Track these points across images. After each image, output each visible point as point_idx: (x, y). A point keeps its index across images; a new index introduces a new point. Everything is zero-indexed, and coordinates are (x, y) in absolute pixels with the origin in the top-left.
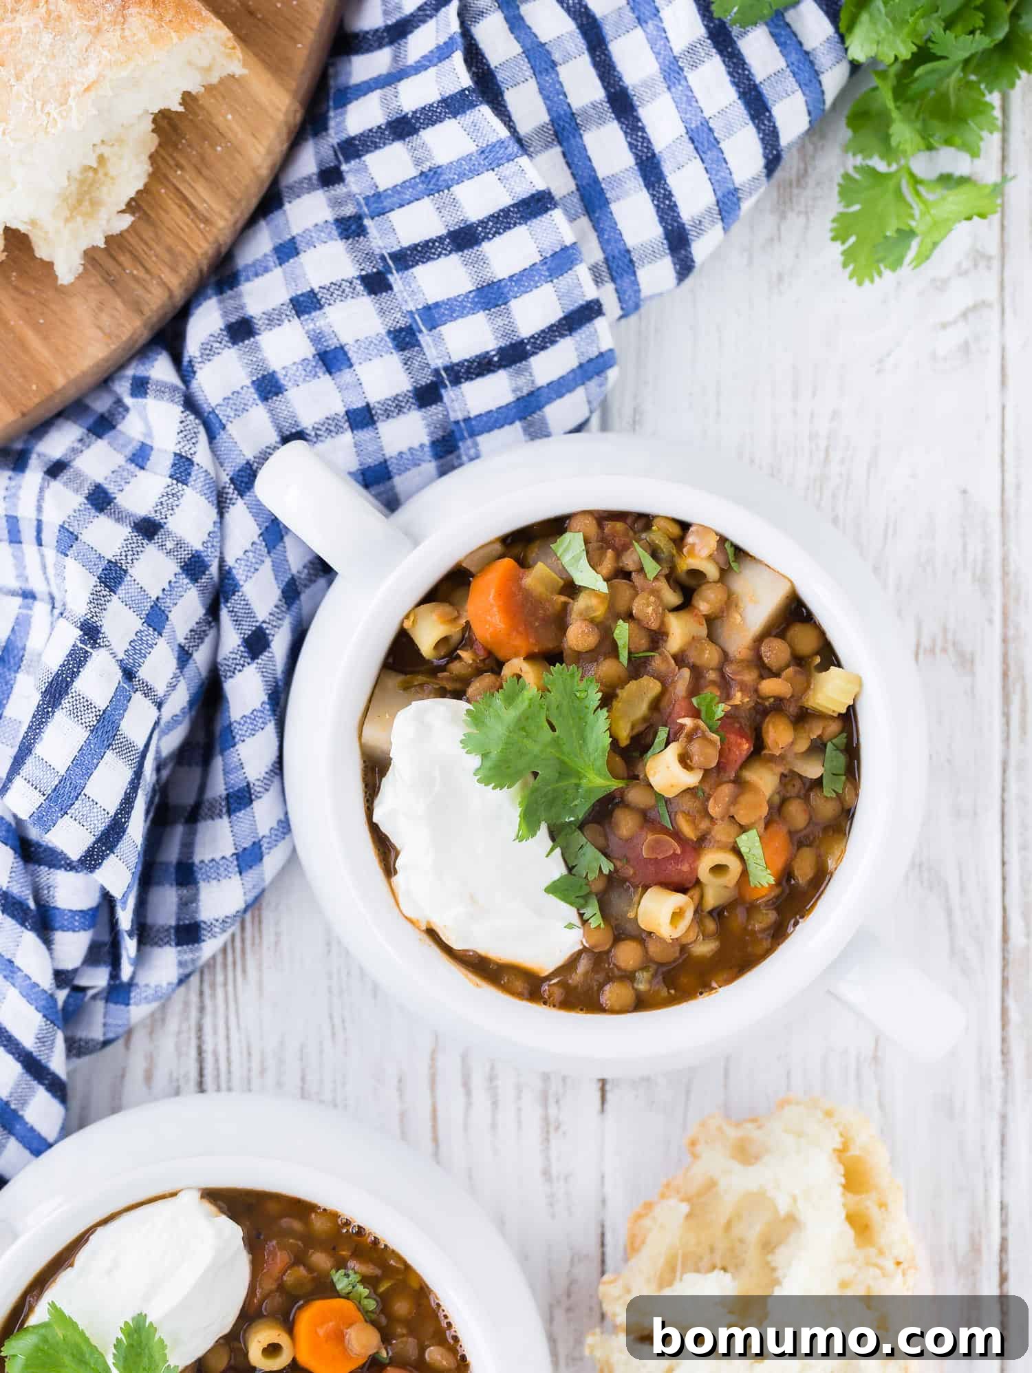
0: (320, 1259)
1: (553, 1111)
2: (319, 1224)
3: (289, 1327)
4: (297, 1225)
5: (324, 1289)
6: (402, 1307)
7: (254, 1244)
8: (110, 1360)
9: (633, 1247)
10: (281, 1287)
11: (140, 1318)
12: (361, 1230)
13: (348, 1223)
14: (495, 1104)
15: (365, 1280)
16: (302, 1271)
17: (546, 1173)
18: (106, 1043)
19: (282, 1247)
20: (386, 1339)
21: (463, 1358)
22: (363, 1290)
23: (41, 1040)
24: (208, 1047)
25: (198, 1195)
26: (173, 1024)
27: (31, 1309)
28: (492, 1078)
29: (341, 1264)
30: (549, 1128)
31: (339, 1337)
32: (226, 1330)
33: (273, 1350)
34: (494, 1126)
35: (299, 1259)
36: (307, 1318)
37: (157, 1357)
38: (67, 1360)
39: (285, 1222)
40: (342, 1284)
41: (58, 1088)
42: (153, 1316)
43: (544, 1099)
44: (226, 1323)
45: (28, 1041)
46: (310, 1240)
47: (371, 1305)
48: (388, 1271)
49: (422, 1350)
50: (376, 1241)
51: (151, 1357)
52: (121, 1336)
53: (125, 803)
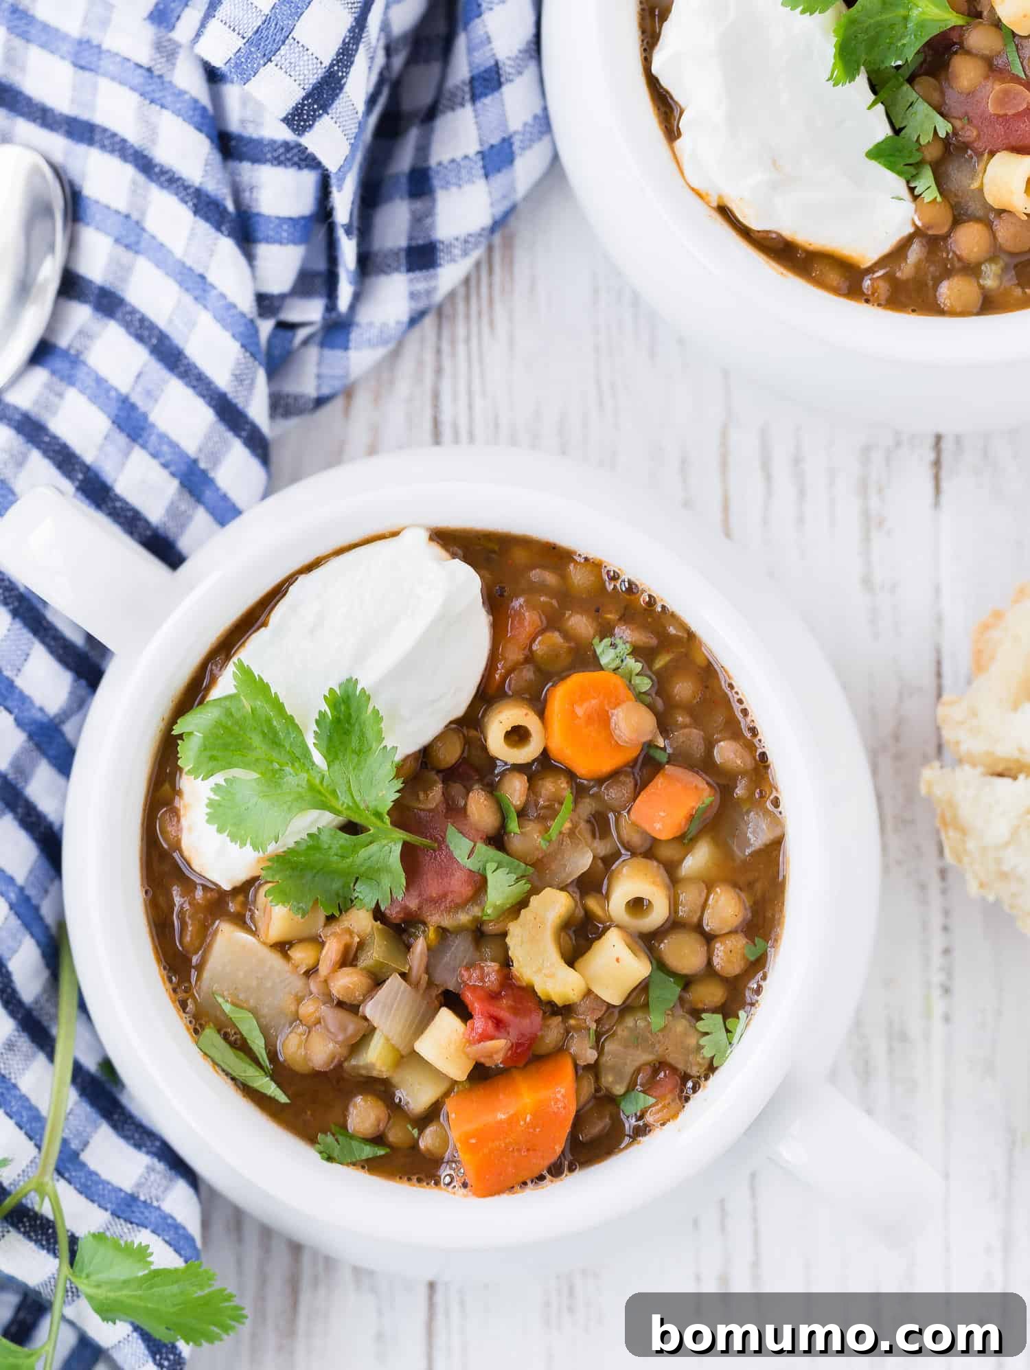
0: (580, 624)
1: (874, 502)
2: (578, 577)
3: (540, 707)
4: (550, 578)
5: (584, 659)
6: (683, 689)
7: (495, 602)
8: (310, 740)
9: (980, 663)
10: (530, 659)
11: (351, 683)
12: (632, 588)
13: (615, 577)
14: (802, 493)
15: (637, 652)
16: (556, 638)
17: (867, 582)
18: (320, 402)
19: (530, 605)
20: (664, 727)
21: (763, 755)
22: (635, 665)
23: (238, 378)
24: (446, 417)
25: (424, 535)
26: (403, 387)
27: (213, 680)
28: (797, 461)
29: (606, 631)
30: (870, 523)
31: (602, 719)
32: (459, 710)
33: (518, 735)
34: (801, 520)
35: (553, 622)
36: (560, 696)
37: (370, 734)
38: (256, 740)
39: (536, 575)
40: (607, 657)
41: (259, 445)
42: (366, 681)
43: (863, 488)
44: (458, 702)
45: (222, 380)
46: (567, 599)
47: (645, 684)
48: (666, 643)
49: (710, 745)
50: (652, 601)
51: (362, 735)
52: (325, 708)
53: (343, 54)
